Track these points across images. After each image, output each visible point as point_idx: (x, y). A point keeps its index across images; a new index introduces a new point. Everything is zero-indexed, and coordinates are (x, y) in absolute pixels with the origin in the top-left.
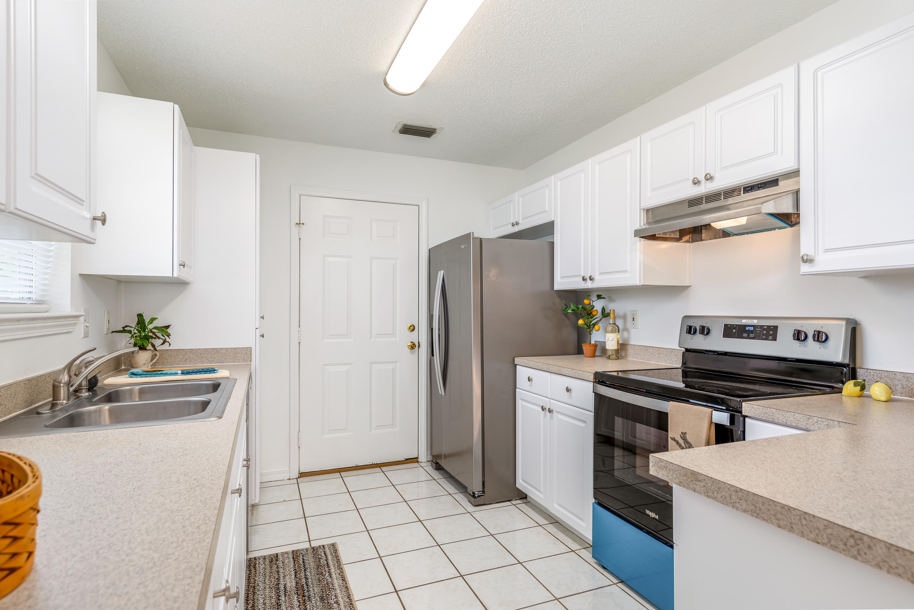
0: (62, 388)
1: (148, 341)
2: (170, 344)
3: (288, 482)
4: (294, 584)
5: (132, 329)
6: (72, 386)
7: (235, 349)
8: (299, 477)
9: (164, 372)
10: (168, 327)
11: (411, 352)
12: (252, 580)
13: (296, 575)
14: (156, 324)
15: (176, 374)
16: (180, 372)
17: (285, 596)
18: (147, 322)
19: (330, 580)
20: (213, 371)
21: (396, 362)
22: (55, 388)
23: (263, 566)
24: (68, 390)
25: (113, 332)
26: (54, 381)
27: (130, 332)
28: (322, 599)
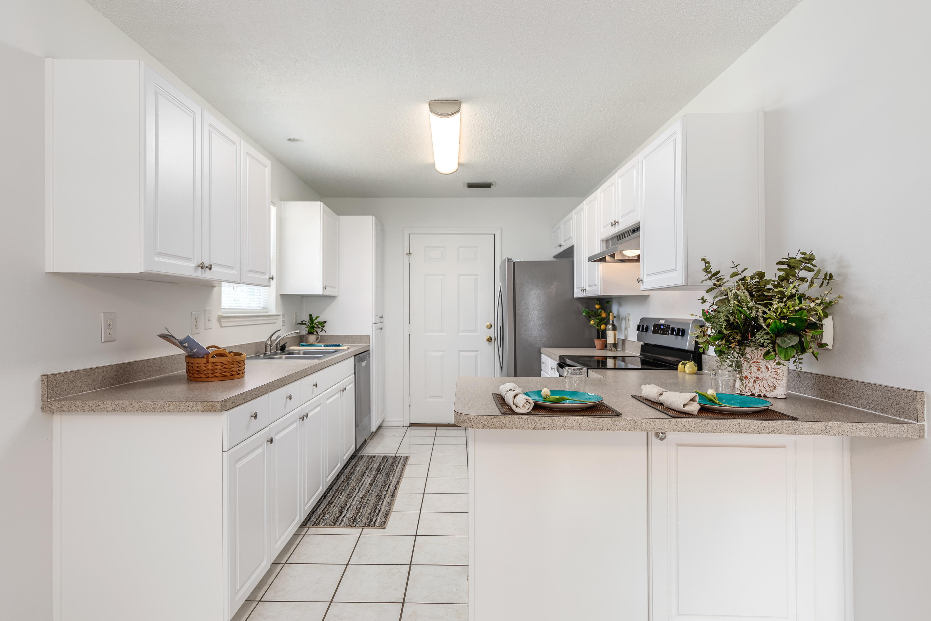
0: (268, 347)
1: (314, 329)
2: (325, 332)
3: (403, 428)
4: (377, 467)
5: (307, 323)
6: (272, 346)
7: (361, 336)
8: (410, 426)
9: (316, 345)
10: (325, 322)
11: (489, 344)
12: (358, 463)
13: (380, 464)
14: (318, 320)
15: (321, 346)
16: (323, 345)
17: (370, 470)
18: (314, 319)
19: (395, 468)
20: (339, 346)
21: (477, 351)
22: (266, 346)
23: (366, 459)
24: (271, 348)
25: (298, 324)
26: (266, 344)
27: (305, 324)
28: (387, 474)
